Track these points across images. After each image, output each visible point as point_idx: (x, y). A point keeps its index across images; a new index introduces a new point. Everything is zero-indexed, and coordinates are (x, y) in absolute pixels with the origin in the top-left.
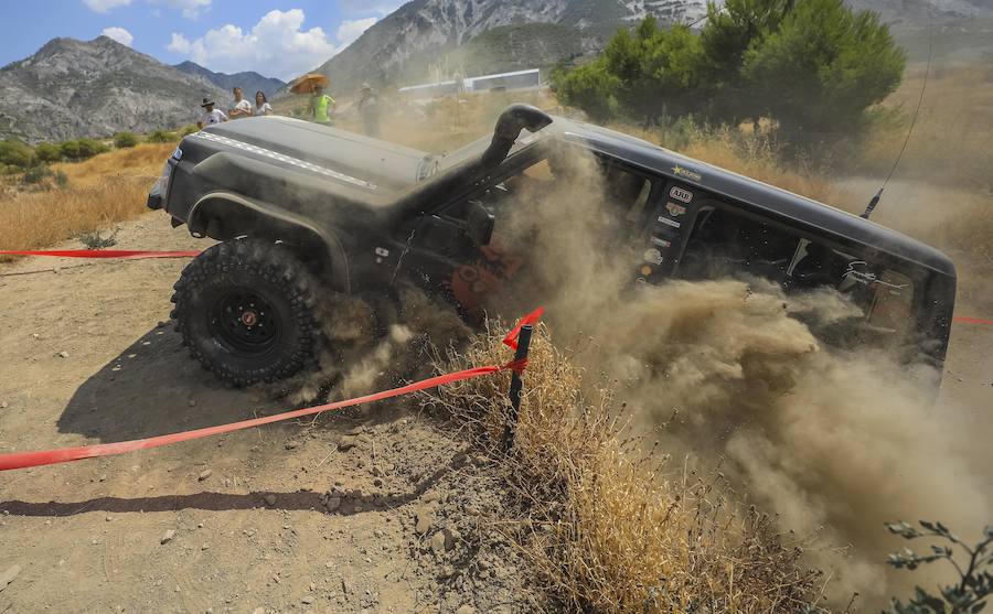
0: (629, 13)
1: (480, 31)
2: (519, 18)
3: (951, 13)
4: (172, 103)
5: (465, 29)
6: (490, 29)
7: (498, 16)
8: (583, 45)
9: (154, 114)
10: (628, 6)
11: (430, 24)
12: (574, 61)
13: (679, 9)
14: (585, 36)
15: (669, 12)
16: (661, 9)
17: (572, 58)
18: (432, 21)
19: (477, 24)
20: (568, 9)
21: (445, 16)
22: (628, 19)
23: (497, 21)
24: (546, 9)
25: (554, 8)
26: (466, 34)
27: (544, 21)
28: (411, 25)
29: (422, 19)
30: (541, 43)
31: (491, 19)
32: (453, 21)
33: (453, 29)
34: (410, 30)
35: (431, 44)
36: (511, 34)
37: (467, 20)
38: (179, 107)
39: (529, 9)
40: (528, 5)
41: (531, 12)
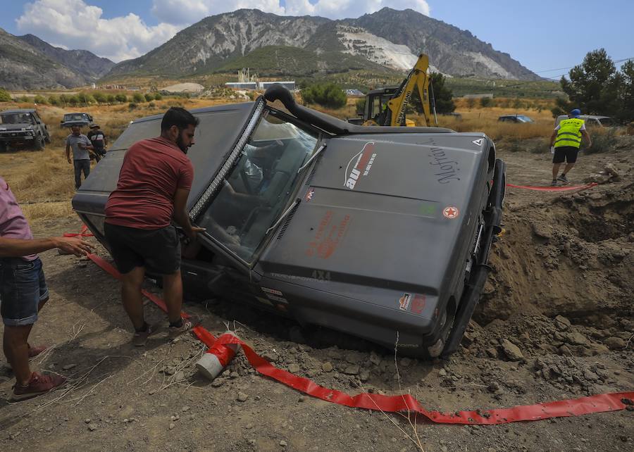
0: (345, 49)
1: (257, 45)
2: (281, 41)
3: (496, 74)
4: (24, 68)
5: (247, 43)
6: (263, 45)
7: (268, 37)
8: (319, 65)
9: (9, 75)
10: (344, 44)
11: (223, 35)
12: (314, 75)
13: (371, 50)
14: (320, 59)
15: (366, 51)
16: (362, 49)
17: (312, 73)
18: (225, 33)
19: (255, 40)
20: (311, 39)
21: (233, 31)
22: (344, 52)
23: (267, 40)
24: (298, 37)
25: (302, 38)
26: (247, 46)
27: (296, 46)
28: (210, 34)
29: (218, 30)
30: (295, 60)
31: (264, 39)
32: (239, 36)
33: (239, 41)
34: (210, 38)
35: (224, 50)
36: (276, 52)
37: (248, 37)
38: (32, 72)
39: (287, 35)
40: (287, 33)
41: (288, 37)
